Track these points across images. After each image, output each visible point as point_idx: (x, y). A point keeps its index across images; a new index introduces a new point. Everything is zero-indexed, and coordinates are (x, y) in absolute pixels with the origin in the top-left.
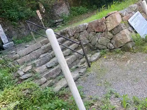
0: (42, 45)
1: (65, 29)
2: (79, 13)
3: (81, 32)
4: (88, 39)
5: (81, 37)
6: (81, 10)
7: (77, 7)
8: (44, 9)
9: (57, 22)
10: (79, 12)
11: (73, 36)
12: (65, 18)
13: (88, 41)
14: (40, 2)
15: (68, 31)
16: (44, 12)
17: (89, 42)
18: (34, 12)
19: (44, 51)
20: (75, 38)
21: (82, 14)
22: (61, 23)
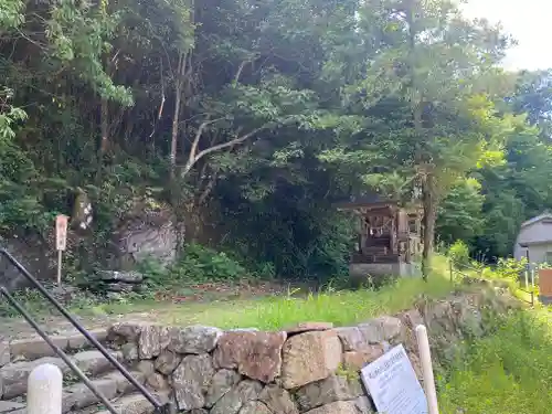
0: (12, 358)
1: (132, 322)
2: (210, 273)
3: (187, 354)
4: (205, 394)
5: (180, 373)
6: (221, 266)
7: (209, 251)
8: (90, 219)
9: (116, 277)
10: (210, 268)
11: (154, 358)
12: (154, 274)
13: (201, 402)
14: (87, 189)
15: (139, 334)
16: (83, 226)
17: (205, 408)
18: (46, 214)
19: (8, 388)
20: (157, 371)
21: (217, 279)
22: (130, 287)
